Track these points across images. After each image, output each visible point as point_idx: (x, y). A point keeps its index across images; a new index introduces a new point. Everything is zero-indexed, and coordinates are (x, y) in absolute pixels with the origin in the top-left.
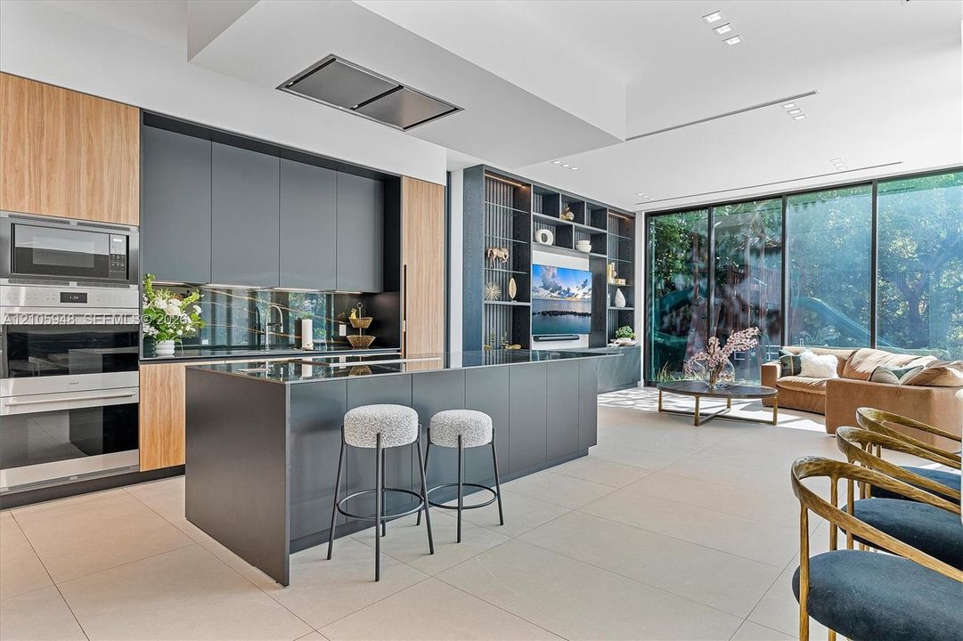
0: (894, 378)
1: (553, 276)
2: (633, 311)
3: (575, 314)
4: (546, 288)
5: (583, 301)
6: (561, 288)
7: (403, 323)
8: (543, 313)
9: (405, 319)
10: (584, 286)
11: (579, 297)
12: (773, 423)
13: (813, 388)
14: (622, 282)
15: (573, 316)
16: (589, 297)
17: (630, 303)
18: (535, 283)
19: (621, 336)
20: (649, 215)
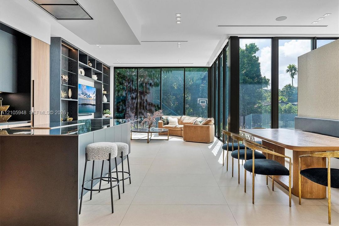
0: (199, 123)
1: (85, 89)
2: (109, 104)
3: (91, 105)
4: (83, 94)
5: (93, 100)
6: (87, 94)
7: (32, 108)
8: (82, 104)
9: (33, 106)
10: (94, 93)
11: (92, 98)
12: (168, 140)
13: (174, 128)
14: (105, 92)
15: (90, 105)
16: (95, 98)
17: (108, 101)
18: (79, 92)
19: (106, 113)
20: (115, 68)
